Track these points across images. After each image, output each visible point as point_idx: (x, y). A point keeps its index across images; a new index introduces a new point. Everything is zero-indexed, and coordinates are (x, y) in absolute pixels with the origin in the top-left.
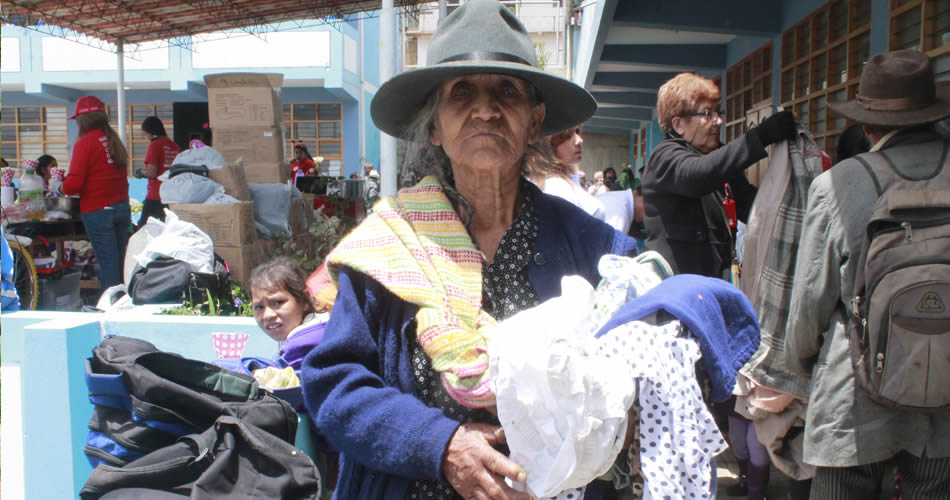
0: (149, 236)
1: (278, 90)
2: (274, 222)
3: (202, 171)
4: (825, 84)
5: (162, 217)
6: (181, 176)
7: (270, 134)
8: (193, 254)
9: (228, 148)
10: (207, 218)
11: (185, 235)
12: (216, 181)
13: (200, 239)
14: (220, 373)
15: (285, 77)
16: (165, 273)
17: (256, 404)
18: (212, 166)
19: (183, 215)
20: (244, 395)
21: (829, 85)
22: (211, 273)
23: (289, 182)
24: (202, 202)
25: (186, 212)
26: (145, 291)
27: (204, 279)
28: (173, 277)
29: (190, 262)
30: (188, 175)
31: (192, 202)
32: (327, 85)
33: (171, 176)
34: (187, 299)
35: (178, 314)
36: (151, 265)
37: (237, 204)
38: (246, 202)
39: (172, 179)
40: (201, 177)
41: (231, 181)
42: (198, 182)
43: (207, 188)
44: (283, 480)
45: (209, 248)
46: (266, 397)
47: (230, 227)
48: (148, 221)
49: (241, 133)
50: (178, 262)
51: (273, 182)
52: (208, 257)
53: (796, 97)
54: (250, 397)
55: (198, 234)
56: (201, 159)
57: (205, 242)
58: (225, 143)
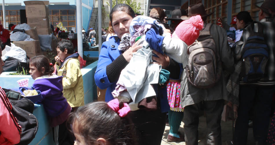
0: (6, 51)
1: (47, 6)
2: (47, 46)
3: (23, 31)
4: (221, 2)
5: (10, 45)
6: (16, 33)
7: (45, 20)
8: (20, 56)
9: (32, 24)
10: (25, 45)
11: (17, 51)
12: (27, 34)
13: (22, 52)
14: (10, 92)
15: (50, 2)
16: (11, 62)
17: (20, 100)
18: (26, 29)
19: (17, 45)
20: (17, 98)
21: (222, 2)
22: (25, 62)
23: (51, 34)
24: (23, 40)
25: (18, 43)
26: (5, 68)
27: (23, 64)
28: (13, 63)
29: (19, 59)
30: (18, 32)
31: (20, 41)
32: (70, 4)
33: (13, 33)
34: (18, 70)
35: (14, 75)
36: (6, 60)
37: (34, 41)
38: (38, 40)
39: (14, 34)
40: (23, 33)
41: (32, 34)
42: (22, 34)
43: (24, 36)
44: (26, 123)
45: (25, 54)
46: (23, 99)
47: (32, 48)
48: (6, 47)
49: (36, 19)
50: (15, 59)
51: (46, 34)
52: (25, 57)
53: (212, 6)
54: (19, 98)
55: (21, 50)
56: (23, 27)
57: (24, 52)
58: (31, 22)
